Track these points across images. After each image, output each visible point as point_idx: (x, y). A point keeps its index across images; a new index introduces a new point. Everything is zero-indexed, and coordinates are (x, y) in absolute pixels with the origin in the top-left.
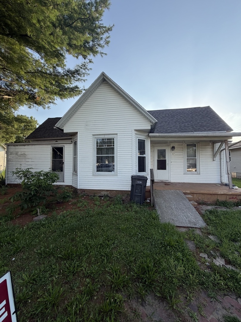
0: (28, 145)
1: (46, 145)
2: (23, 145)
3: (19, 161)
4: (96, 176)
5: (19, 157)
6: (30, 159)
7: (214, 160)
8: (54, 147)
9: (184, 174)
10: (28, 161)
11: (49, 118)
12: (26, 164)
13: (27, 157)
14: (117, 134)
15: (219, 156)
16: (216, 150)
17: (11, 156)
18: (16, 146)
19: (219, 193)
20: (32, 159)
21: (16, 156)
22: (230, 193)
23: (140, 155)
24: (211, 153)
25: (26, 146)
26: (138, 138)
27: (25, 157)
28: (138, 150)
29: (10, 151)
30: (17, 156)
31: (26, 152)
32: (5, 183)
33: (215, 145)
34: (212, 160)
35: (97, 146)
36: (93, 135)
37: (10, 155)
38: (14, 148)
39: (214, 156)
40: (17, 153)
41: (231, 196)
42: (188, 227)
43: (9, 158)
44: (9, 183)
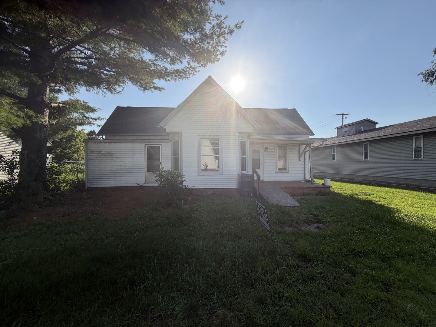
0: (115, 142)
1: (139, 143)
4: (201, 175)
5: (103, 156)
7: (299, 160)
8: (149, 146)
10: (115, 160)
13: (114, 156)
14: (222, 136)
15: (304, 156)
16: (302, 151)
17: (91, 154)
18: (99, 143)
20: (121, 158)
21: (98, 155)
22: (313, 187)
23: (242, 155)
24: (298, 154)
25: (113, 143)
26: (240, 140)
27: (111, 156)
28: (241, 151)
29: (90, 149)
30: (100, 155)
31: (112, 151)
32: (85, 186)
33: (300, 146)
34: (298, 160)
36: (198, 136)
38: (96, 145)
39: (300, 156)
40: (100, 152)
41: (313, 189)
43: (89, 156)
44: (89, 186)
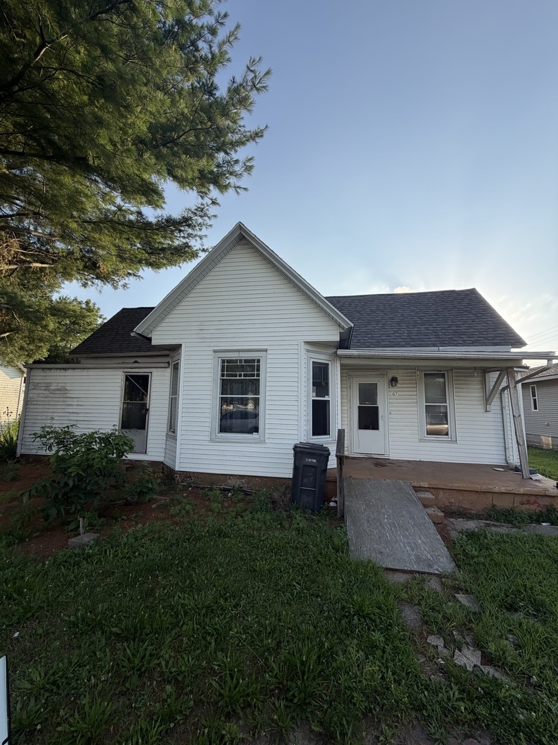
0: (74, 369)
1: (113, 370)
2: (63, 369)
3: (51, 403)
4: (216, 442)
5: (52, 395)
6: (76, 399)
7: (486, 411)
8: (130, 376)
9: (421, 441)
10: (70, 403)
11: (124, 309)
12: (66, 410)
13: (69, 395)
14: (266, 350)
16: (491, 388)
17: (34, 391)
18: (48, 371)
19: (497, 489)
20: (80, 399)
21: (45, 392)
22: (522, 491)
23: (317, 396)
24: (481, 394)
25: (70, 371)
26: (312, 360)
27: (65, 396)
28: (313, 386)
29: (33, 381)
30: (47, 392)
31: (68, 385)
32: (15, 452)
33: (487, 375)
34: (483, 410)
35: (223, 375)
36: (215, 351)
37: (33, 389)
38: (43, 374)
39: (487, 400)
40: (47, 387)
41: (525, 499)
42: (411, 572)
43: (30, 395)
44: (23, 452)
